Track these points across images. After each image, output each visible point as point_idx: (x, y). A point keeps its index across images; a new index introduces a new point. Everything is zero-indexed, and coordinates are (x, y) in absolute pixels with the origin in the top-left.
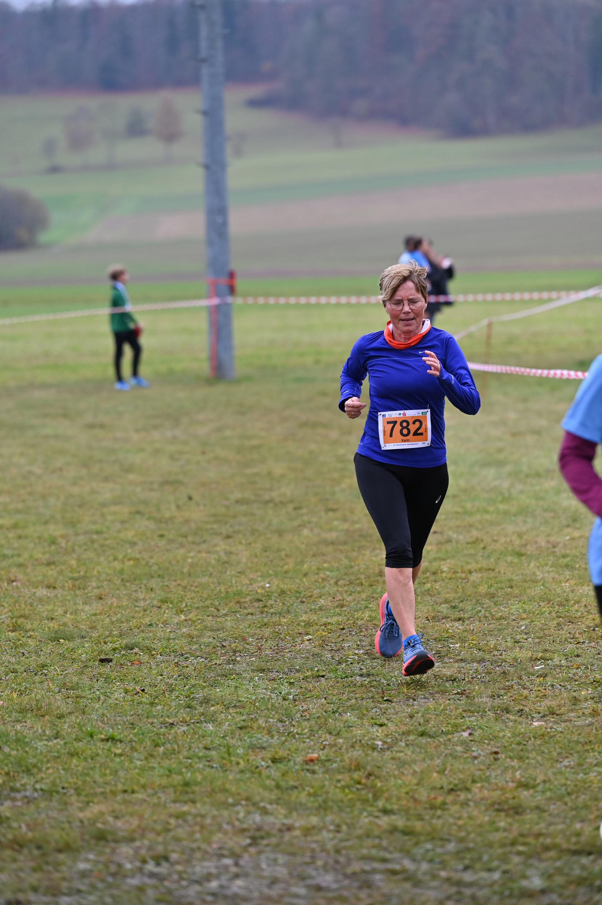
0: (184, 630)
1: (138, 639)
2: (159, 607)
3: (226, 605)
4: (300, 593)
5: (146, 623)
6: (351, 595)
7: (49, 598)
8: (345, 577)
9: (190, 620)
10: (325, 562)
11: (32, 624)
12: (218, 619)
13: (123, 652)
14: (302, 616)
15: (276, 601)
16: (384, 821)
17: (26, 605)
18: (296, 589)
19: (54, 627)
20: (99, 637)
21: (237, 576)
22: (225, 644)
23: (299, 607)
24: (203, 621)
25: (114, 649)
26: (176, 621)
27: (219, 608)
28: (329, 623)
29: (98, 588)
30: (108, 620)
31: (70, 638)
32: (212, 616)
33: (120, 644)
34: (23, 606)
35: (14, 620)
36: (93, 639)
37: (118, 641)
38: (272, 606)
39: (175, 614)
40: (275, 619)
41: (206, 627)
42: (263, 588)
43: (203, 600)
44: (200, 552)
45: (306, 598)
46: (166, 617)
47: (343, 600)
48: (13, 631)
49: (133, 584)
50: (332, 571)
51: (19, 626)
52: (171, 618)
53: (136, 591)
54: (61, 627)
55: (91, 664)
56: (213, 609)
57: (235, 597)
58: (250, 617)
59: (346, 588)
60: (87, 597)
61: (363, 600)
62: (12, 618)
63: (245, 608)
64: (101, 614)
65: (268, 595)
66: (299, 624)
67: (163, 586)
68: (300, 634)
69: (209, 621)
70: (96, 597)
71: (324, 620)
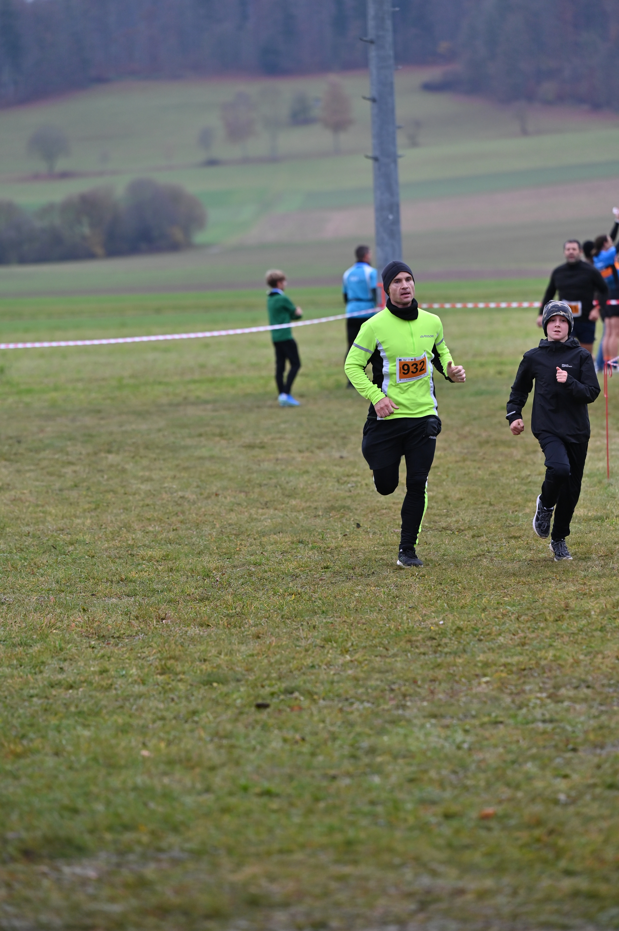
0: (350, 672)
1: (299, 682)
2: (323, 647)
3: (396, 643)
4: (477, 630)
5: (308, 665)
6: (533, 632)
7: (202, 637)
8: (527, 612)
9: (356, 660)
10: (506, 595)
11: (183, 666)
12: (388, 660)
13: (282, 697)
14: (479, 656)
15: (451, 639)
16: (567, 884)
17: (177, 646)
18: (473, 626)
19: (206, 670)
20: (256, 680)
21: (408, 612)
22: (394, 687)
23: (476, 646)
24: (370, 661)
25: (272, 694)
26: (340, 661)
27: (388, 647)
28: (509, 664)
29: (256, 625)
30: (266, 661)
31: (224, 681)
32: (381, 656)
33: (279, 688)
34: (173, 646)
35: (163, 662)
36: (249, 683)
37: (276, 684)
38: (446, 644)
39: (340, 655)
40: (450, 659)
41: (373, 669)
42: (437, 625)
43: (371, 638)
44: (367, 585)
45: (484, 636)
46: (330, 658)
47: (525, 638)
48: (162, 674)
49: (293, 621)
50: (514, 606)
51: (169, 669)
52: (335, 658)
53: (297, 629)
54: (215, 670)
55: (246, 710)
56: (381, 649)
57: (406, 635)
58: (422, 657)
59: (528, 625)
60: (244, 636)
61: (547, 637)
62: (161, 660)
63: (417, 647)
64: (258, 654)
65: (442, 633)
66: (475, 665)
67: (327, 622)
68: (477, 676)
69: (378, 662)
70: (253, 635)
71: (503, 660)
